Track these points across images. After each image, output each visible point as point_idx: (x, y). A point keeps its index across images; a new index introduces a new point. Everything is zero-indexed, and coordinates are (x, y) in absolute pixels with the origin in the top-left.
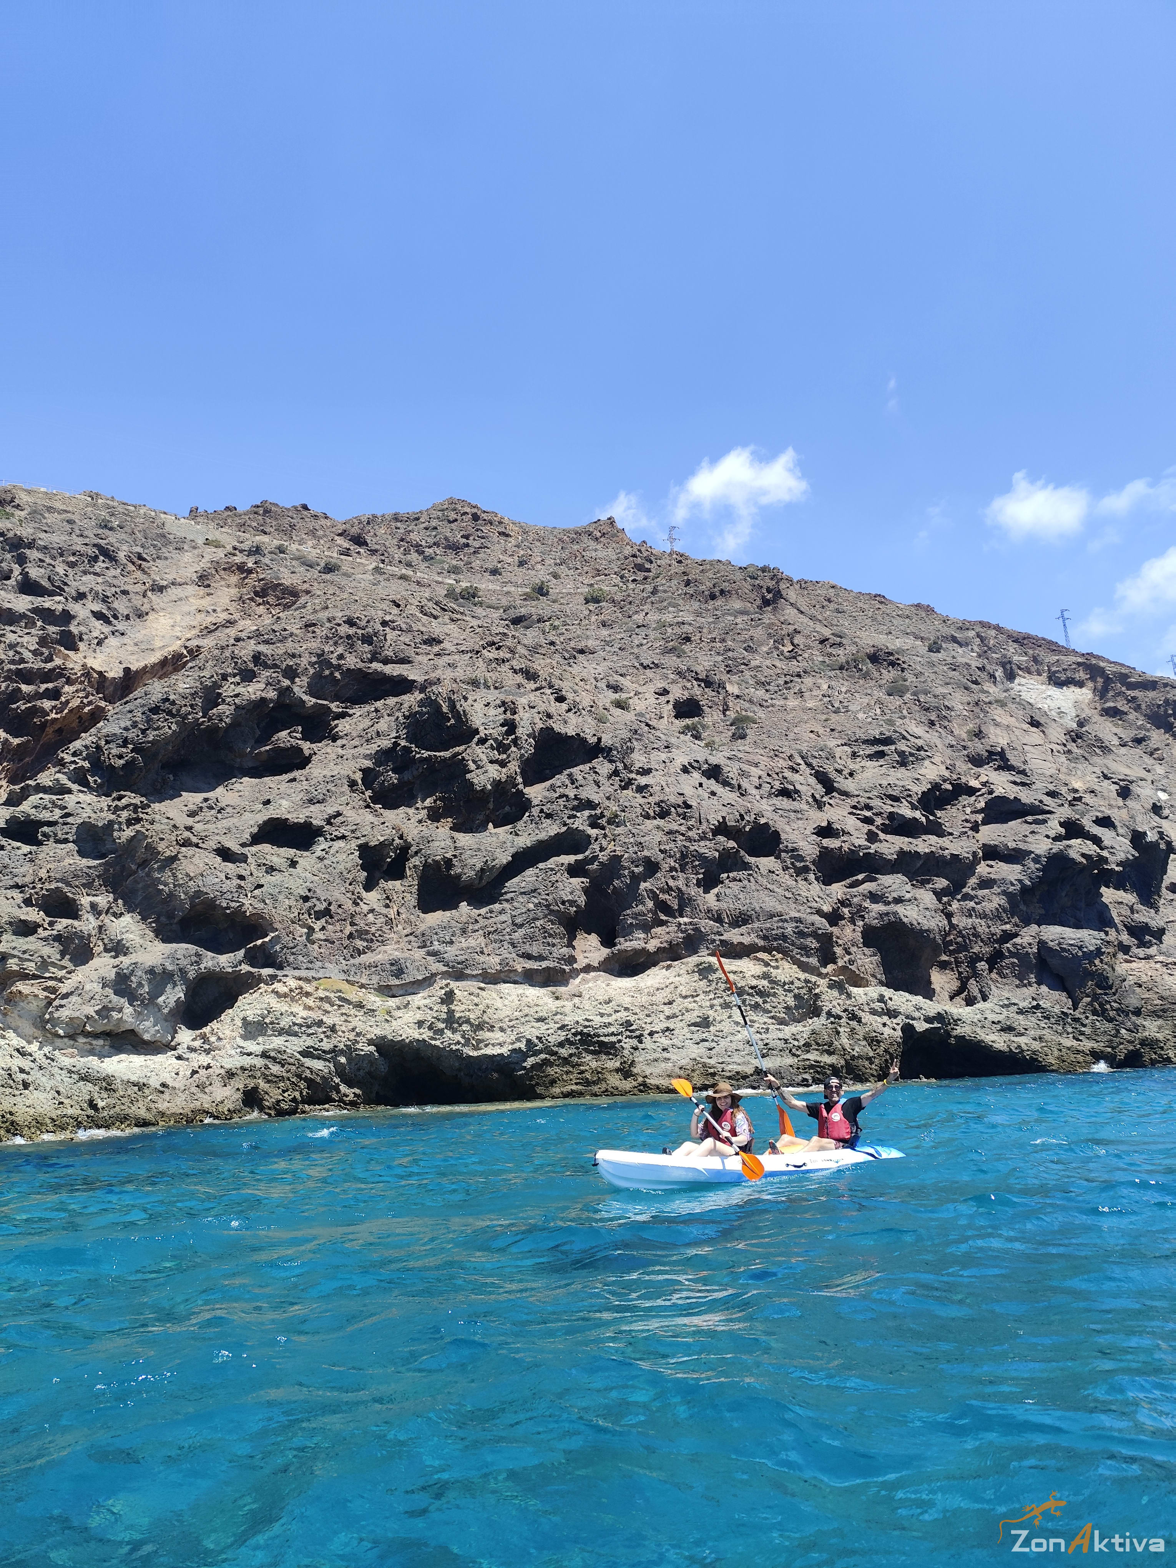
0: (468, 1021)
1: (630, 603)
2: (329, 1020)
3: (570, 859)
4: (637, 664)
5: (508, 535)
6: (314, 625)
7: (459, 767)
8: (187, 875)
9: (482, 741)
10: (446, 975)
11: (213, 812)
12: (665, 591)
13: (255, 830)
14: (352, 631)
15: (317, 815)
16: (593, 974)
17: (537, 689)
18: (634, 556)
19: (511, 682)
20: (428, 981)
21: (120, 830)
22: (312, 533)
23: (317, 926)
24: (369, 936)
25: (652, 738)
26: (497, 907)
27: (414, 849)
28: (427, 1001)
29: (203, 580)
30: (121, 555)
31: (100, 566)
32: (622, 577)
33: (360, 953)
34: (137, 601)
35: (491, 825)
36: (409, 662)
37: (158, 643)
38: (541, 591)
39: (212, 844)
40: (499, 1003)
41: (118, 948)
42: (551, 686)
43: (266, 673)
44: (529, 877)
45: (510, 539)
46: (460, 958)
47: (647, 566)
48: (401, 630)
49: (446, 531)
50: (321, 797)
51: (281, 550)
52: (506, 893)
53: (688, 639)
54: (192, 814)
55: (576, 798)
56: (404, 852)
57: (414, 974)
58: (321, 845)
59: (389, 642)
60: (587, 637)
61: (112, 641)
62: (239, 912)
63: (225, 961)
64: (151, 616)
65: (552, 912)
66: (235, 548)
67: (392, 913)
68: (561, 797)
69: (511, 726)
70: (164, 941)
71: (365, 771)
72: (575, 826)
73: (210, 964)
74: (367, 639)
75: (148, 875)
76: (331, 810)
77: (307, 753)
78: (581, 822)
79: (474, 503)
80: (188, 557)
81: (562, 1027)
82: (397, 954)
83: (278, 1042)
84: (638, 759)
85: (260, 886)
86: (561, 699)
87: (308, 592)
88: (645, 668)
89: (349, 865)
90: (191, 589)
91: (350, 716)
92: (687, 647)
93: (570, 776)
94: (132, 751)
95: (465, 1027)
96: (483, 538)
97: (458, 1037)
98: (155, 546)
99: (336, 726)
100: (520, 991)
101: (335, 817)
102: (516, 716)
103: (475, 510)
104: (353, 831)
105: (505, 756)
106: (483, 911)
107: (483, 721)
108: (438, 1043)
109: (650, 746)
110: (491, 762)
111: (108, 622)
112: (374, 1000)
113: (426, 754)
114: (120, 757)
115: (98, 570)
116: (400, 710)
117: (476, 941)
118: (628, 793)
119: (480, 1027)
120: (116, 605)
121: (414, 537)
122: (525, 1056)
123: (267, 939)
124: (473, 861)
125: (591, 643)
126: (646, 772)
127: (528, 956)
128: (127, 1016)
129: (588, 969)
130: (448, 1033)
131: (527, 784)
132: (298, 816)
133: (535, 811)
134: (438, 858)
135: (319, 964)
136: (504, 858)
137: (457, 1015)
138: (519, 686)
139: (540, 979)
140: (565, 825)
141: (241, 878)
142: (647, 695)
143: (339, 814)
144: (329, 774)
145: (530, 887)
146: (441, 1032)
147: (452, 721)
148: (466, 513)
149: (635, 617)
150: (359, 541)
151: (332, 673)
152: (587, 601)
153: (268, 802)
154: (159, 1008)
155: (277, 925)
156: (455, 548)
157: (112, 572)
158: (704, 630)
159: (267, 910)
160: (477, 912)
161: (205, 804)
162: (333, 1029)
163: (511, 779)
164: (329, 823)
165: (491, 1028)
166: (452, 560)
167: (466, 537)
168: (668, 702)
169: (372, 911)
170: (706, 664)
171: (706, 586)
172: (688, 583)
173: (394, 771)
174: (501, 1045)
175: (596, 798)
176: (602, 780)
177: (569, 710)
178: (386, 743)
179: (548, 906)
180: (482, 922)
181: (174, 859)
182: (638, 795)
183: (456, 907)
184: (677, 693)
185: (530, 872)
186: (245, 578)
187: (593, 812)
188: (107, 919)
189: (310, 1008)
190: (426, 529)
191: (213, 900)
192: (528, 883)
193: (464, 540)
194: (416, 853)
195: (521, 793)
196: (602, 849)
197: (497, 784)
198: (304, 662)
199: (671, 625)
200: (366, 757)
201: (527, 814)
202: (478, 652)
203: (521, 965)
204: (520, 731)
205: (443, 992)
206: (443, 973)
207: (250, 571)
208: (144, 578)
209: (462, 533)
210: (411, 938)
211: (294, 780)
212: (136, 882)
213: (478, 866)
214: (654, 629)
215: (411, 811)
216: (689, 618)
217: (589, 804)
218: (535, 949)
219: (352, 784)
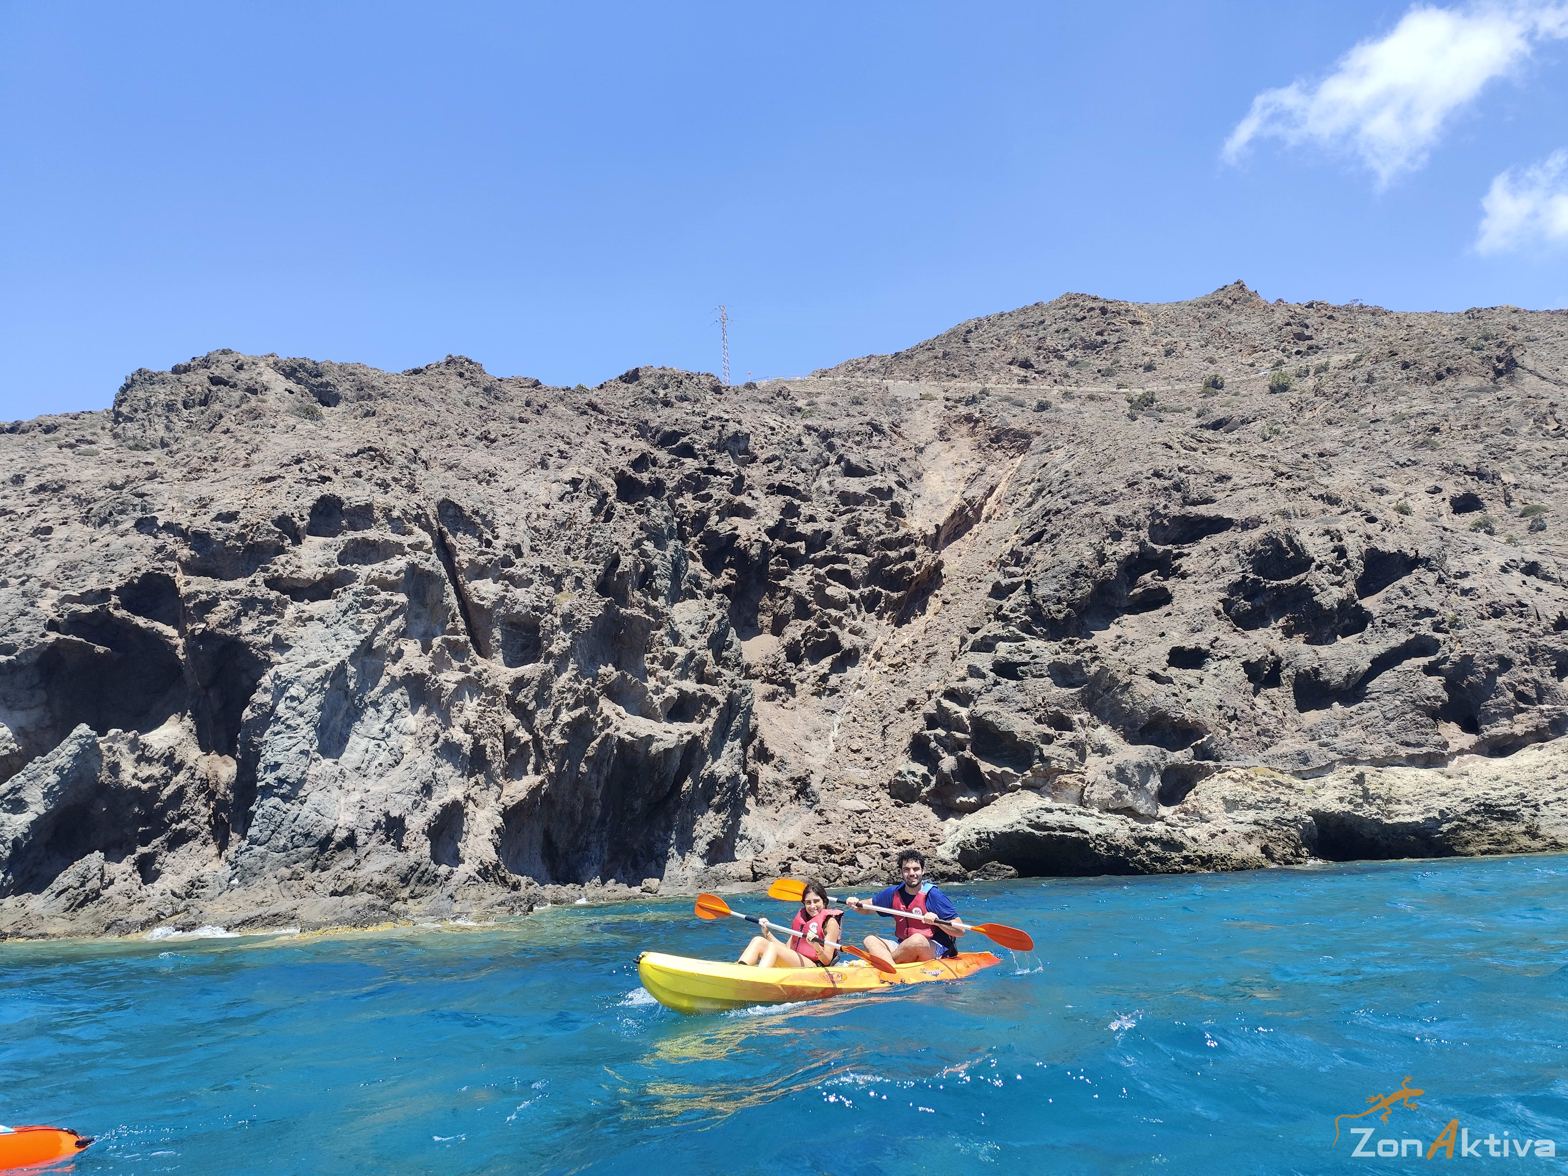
0: (1379, 797)
1: (1347, 395)
2: (1284, 798)
3: (1424, 661)
4: (1392, 464)
5: (1139, 323)
6: (1136, 483)
7: (1304, 593)
8: (1142, 696)
9: (1319, 567)
10: (1343, 762)
11: (1129, 646)
12: (1383, 378)
13: (1167, 657)
14: (1167, 483)
15: (1201, 640)
16: (1466, 756)
17: (1343, 513)
18: (1288, 324)
19: (1314, 509)
20: (1329, 767)
21: (1087, 666)
22: (991, 367)
23: (1232, 727)
24: (1270, 734)
25: (1459, 543)
26: (1363, 704)
27: (1285, 662)
28: (1340, 782)
29: (943, 435)
30: (886, 427)
31: (875, 439)
32: (1283, 351)
33: (1267, 746)
34: (914, 465)
35: (1339, 637)
36: (1213, 501)
37: (943, 500)
38: (1215, 385)
39: (1143, 670)
40: (1398, 782)
41: (1103, 750)
42: (1358, 509)
43: (1129, 533)
44: (1387, 678)
45: (1143, 327)
46: (1350, 748)
47: (1307, 333)
48: (1195, 473)
49: (1077, 329)
50: (1199, 627)
51: (985, 392)
52: (1370, 693)
53: (1436, 430)
54: (1116, 649)
55: (1415, 608)
56: (1277, 665)
57: (1317, 762)
58: (1211, 665)
59: (1191, 487)
60: (1322, 440)
61: (917, 503)
62: (1183, 721)
63: (1182, 756)
64: (924, 477)
65: (1418, 707)
66: (948, 400)
67: (1279, 714)
68: (1399, 607)
69: (1341, 552)
70: (1132, 743)
71: (1223, 601)
72: (1422, 633)
73: (1173, 759)
74: (1177, 487)
75: (1113, 697)
76: (1211, 637)
77: (1170, 591)
78: (1425, 627)
79: (1093, 295)
80: (918, 415)
81: (1466, 800)
82: (1298, 747)
83: (1251, 815)
84: (1453, 565)
85: (1189, 700)
86: (1372, 520)
87: (1038, 434)
88: (1401, 466)
89: (1240, 679)
90: (938, 446)
91: (1188, 555)
92: (1436, 438)
93: (1403, 588)
94: (1068, 606)
95: (1379, 801)
96: (1117, 331)
97: (1374, 809)
98: (896, 412)
99: (1180, 566)
100: (1413, 773)
101: (1215, 641)
102: (1343, 543)
103: (1101, 304)
104: (1233, 652)
105: (1340, 578)
106: (1354, 708)
107: (1315, 549)
108: (1360, 814)
109: (1459, 550)
110: (1332, 584)
111: (905, 488)
112: (1297, 783)
113: (1275, 583)
114: (1059, 612)
115: (876, 444)
116: (1238, 548)
117: (1356, 733)
118: (1453, 595)
119: (1388, 801)
120: (901, 472)
121: (1050, 343)
122: (1439, 823)
123: (1205, 739)
124: (1339, 669)
125: (1329, 446)
126: (1464, 575)
127: (1408, 744)
128: (1129, 798)
129: (1461, 752)
130: (1366, 806)
131: (1361, 598)
132: (1190, 643)
133: (1378, 622)
134: (1308, 668)
135: (1242, 757)
136: (1365, 665)
137: (1371, 792)
138: (1324, 511)
139: (1422, 761)
140: (1411, 632)
141: (1175, 695)
142: (1420, 495)
143: (1217, 639)
144: (1198, 607)
145: (1394, 687)
146: (1361, 805)
147: (1292, 554)
148: (1092, 309)
149: (1363, 411)
150: (1026, 365)
151: (1162, 522)
152: (1273, 391)
153: (1163, 634)
154: (1148, 792)
155: (1210, 729)
156: (1092, 347)
157: (885, 443)
158: (1451, 418)
159: (1200, 717)
160: (1347, 710)
161: (1119, 641)
162: (1288, 804)
163: (1350, 596)
164: (1213, 647)
165: (1398, 802)
166: (1098, 362)
167: (1100, 333)
168: (1444, 499)
169: (1264, 713)
170: (1469, 454)
171: (1429, 367)
172: (1405, 366)
173: (1245, 599)
174: (1410, 815)
175: (1434, 606)
176: (1431, 589)
177: (1384, 529)
178: (1236, 578)
179: (1413, 702)
180: (1356, 719)
181: (1129, 684)
182: (1464, 598)
183: (1329, 706)
184: (1451, 488)
185: (1387, 674)
186: (973, 427)
187: (1435, 619)
188: (1089, 729)
189: (1257, 790)
190: (1057, 332)
191: (1165, 713)
192: (1390, 684)
193: (1100, 338)
194: (1287, 665)
195: (1360, 607)
196: (1451, 651)
197: (1341, 602)
198: (1142, 516)
199: (1411, 417)
200: (1220, 590)
201: (1370, 625)
202: (1272, 485)
203: (1403, 751)
204: (1350, 555)
205: (1353, 775)
206: (1340, 760)
207: (977, 421)
208: (905, 443)
209: (1095, 330)
210: (1300, 733)
211: (1169, 614)
212: (1103, 702)
213: (1344, 673)
214: (1392, 423)
215: (1269, 630)
216: (1429, 407)
217: (1429, 613)
218: (1412, 738)
219: (1217, 613)
